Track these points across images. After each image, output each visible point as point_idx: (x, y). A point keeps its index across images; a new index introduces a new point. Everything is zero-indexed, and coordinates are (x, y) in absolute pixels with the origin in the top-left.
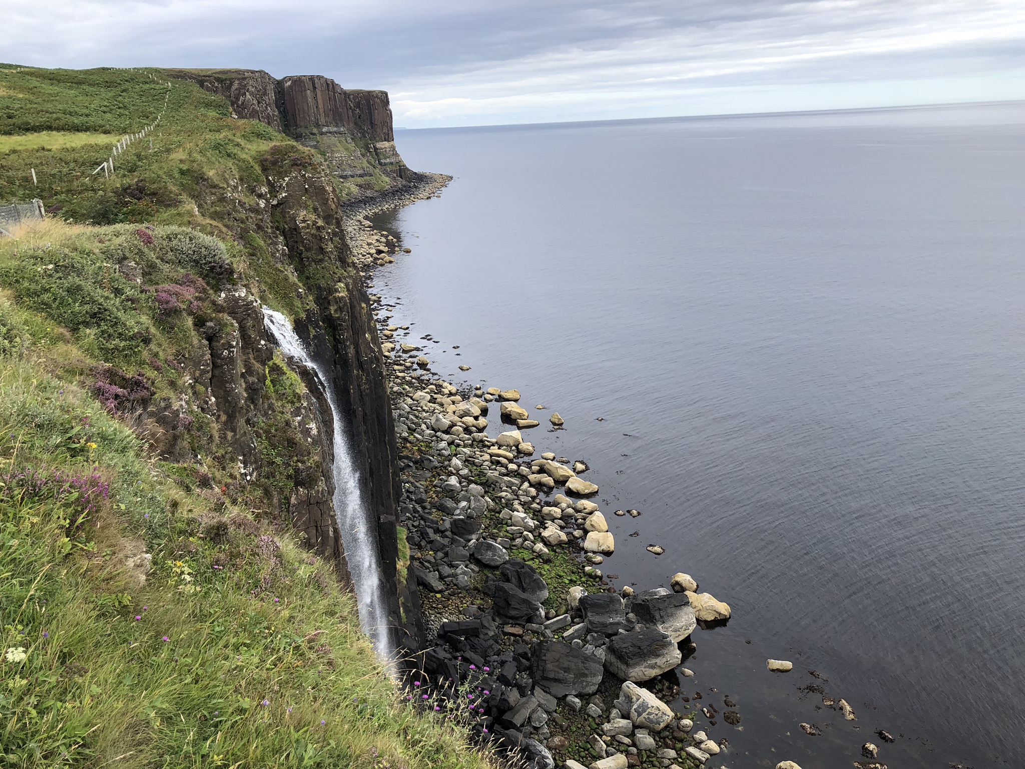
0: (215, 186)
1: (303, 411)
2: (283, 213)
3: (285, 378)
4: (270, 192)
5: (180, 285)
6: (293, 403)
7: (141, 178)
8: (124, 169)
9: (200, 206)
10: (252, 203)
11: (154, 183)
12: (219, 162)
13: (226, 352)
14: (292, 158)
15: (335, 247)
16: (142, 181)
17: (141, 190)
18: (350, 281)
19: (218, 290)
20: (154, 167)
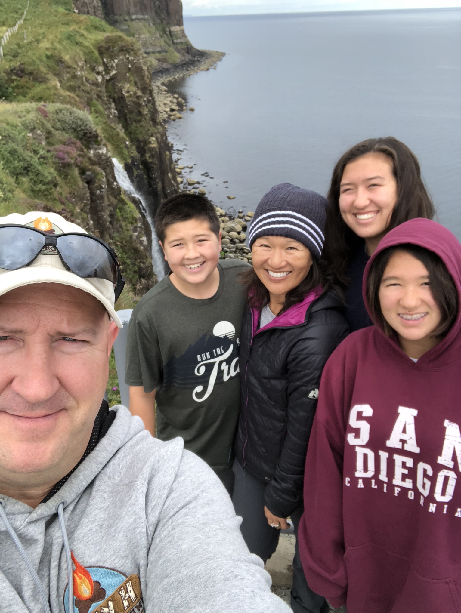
0: (69, 67)
1: (138, 229)
2: (114, 85)
3: (127, 206)
4: (105, 70)
5: (67, 145)
6: (132, 223)
7: (22, 62)
8: (10, 55)
9: (60, 82)
10: (94, 79)
11: (31, 66)
12: (72, 49)
13: (98, 192)
14: (120, 45)
15: (149, 111)
16: (22, 64)
17: (22, 71)
18: (159, 135)
19: (89, 148)
20: (30, 53)
